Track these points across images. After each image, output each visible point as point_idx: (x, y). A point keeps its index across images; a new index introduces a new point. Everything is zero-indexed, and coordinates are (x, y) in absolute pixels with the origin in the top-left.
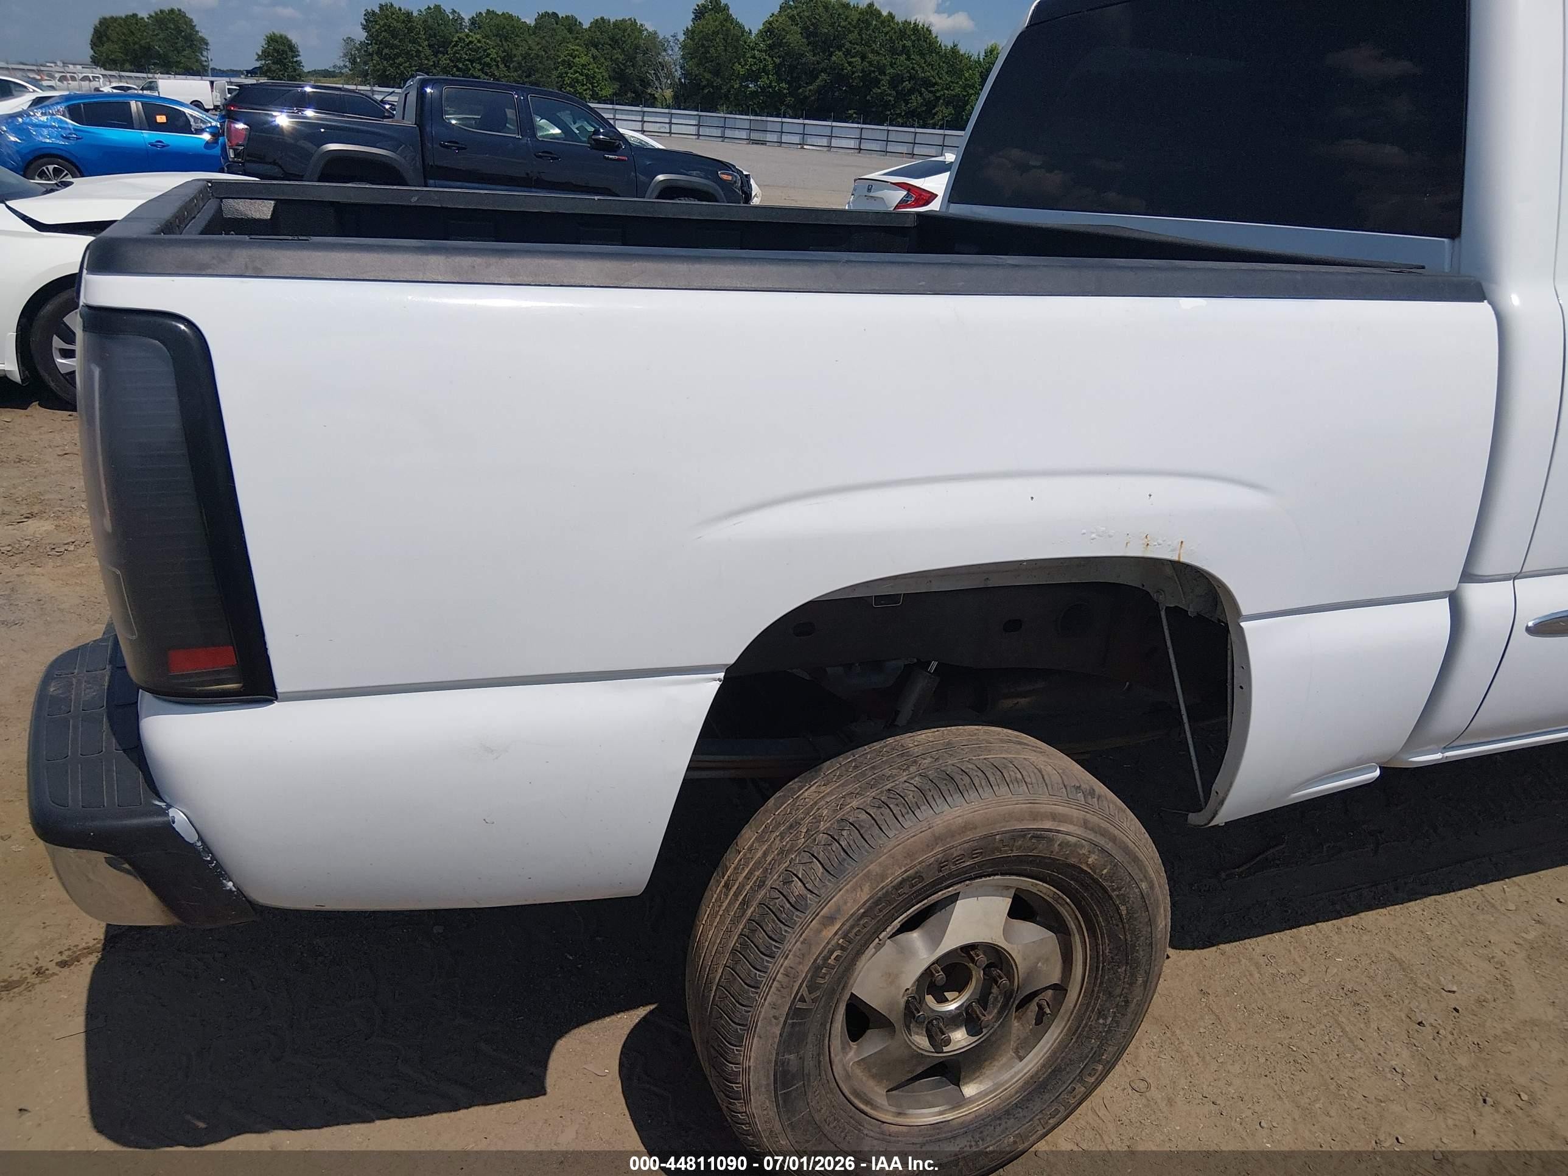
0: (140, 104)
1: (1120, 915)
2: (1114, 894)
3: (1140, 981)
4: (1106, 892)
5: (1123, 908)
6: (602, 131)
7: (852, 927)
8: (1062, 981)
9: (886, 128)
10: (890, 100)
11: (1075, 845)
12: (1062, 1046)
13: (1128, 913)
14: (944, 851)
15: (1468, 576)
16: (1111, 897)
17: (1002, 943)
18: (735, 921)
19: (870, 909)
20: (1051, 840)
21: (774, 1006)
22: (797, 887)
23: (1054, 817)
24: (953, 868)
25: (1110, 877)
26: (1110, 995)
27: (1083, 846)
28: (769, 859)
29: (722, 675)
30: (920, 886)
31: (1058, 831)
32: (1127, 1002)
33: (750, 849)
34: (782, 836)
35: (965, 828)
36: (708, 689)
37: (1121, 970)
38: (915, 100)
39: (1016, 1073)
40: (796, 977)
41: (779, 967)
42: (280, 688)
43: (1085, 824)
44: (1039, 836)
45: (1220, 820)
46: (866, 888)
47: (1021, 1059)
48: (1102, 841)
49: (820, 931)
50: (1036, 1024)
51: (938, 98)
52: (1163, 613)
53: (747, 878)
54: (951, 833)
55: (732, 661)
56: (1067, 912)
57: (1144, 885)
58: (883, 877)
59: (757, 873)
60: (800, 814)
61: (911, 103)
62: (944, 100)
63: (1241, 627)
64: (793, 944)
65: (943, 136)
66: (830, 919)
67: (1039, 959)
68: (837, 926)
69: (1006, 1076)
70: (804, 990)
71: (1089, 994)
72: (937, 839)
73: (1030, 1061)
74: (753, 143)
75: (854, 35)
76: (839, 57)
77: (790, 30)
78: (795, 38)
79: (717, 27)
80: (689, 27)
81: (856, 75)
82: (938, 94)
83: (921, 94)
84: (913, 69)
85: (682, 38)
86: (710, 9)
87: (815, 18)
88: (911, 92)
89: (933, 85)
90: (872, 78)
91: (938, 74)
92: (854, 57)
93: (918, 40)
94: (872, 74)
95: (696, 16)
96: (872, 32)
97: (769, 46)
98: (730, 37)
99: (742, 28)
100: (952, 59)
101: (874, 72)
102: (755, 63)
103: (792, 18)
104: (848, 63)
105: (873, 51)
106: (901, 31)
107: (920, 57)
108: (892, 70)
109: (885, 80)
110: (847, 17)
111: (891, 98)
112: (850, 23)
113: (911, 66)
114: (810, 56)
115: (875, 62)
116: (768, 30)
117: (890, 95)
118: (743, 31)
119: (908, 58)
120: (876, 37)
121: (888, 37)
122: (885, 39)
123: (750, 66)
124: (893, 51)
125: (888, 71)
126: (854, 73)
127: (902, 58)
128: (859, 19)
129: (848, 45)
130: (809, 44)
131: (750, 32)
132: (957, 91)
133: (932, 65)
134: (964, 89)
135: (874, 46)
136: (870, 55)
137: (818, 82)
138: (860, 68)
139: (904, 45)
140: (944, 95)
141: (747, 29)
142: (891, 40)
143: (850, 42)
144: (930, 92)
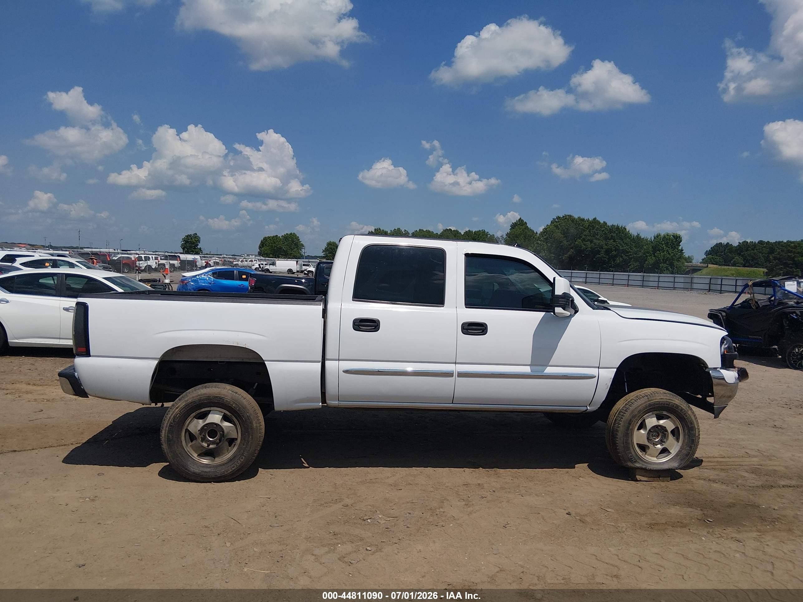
0: (237, 272)
4: (239, 414)
7: (182, 410)
8: (236, 437)
9: (599, 272)
10: (605, 260)
13: (245, 419)
14: (200, 398)
17: (220, 424)
19: (185, 407)
20: (223, 400)
23: (224, 395)
25: (239, 410)
26: (245, 440)
27: (231, 402)
35: (204, 394)
38: (618, 260)
42: (91, 354)
44: (221, 398)
50: (232, 447)
51: (631, 258)
54: (201, 395)
56: (234, 419)
58: (188, 401)
61: (617, 261)
62: (634, 259)
63: (265, 363)
65: (643, 276)
67: (230, 430)
70: (172, 421)
72: (199, 395)
75: (587, 232)
76: (579, 242)
77: (555, 231)
78: (558, 235)
79: (520, 232)
80: (509, 232)
81: (588, 249)
82: (630, 257)
83: (622, 257)
84: (617, 245)
85: (505, 236)
86: (519, 225)
87: (567, 226)
88: (616, 256)
89: (628, 252)
90: (596, 250)
91: (630, 248)
92: (587, 242)
93: (619, 233)
94: (596, 249)
95: (512, 228)
96: (595, 231)
97: (545, 239)
98: (527, 236)
99: (533, 231)
100: (638, 240)
101: (597, 248)
102: (538, 246)
103: (556, 226)
104: (584, 244)
105: (596, 239)
106: (610, 229)
107: (620, 241)
108: (606, 247)
109: (603, 251)
110: (583, 225)
111: (606, 259)
112: (584, 227)
113: (616, 244)
114: (565, 242)
115: (597, 244)
116: (545, 232)
117: (605, 258)
118: (534, 233)
119: (614, 241)
120: (597, 233)
121: (604, 232)
122: (602, 233)
123: (536, 247)
124: (606, 239)
125: (604, 247)
126: (587, 248)
127: (611, 241)
128: (589, 225)
129: (583, 237)
130: (564, 237)
131: (537, 233)
132: (641, 254)
133: (627, 244)
134: (644, 254)
135: (596, 236)
136: (595, 241)
137: (569, 253)
138: (590, 246)
139: (612, 236)
140: (634, 257)
141: (535, 232)
142: (605, 234)
143: (585, 235)
144: (627, 256)
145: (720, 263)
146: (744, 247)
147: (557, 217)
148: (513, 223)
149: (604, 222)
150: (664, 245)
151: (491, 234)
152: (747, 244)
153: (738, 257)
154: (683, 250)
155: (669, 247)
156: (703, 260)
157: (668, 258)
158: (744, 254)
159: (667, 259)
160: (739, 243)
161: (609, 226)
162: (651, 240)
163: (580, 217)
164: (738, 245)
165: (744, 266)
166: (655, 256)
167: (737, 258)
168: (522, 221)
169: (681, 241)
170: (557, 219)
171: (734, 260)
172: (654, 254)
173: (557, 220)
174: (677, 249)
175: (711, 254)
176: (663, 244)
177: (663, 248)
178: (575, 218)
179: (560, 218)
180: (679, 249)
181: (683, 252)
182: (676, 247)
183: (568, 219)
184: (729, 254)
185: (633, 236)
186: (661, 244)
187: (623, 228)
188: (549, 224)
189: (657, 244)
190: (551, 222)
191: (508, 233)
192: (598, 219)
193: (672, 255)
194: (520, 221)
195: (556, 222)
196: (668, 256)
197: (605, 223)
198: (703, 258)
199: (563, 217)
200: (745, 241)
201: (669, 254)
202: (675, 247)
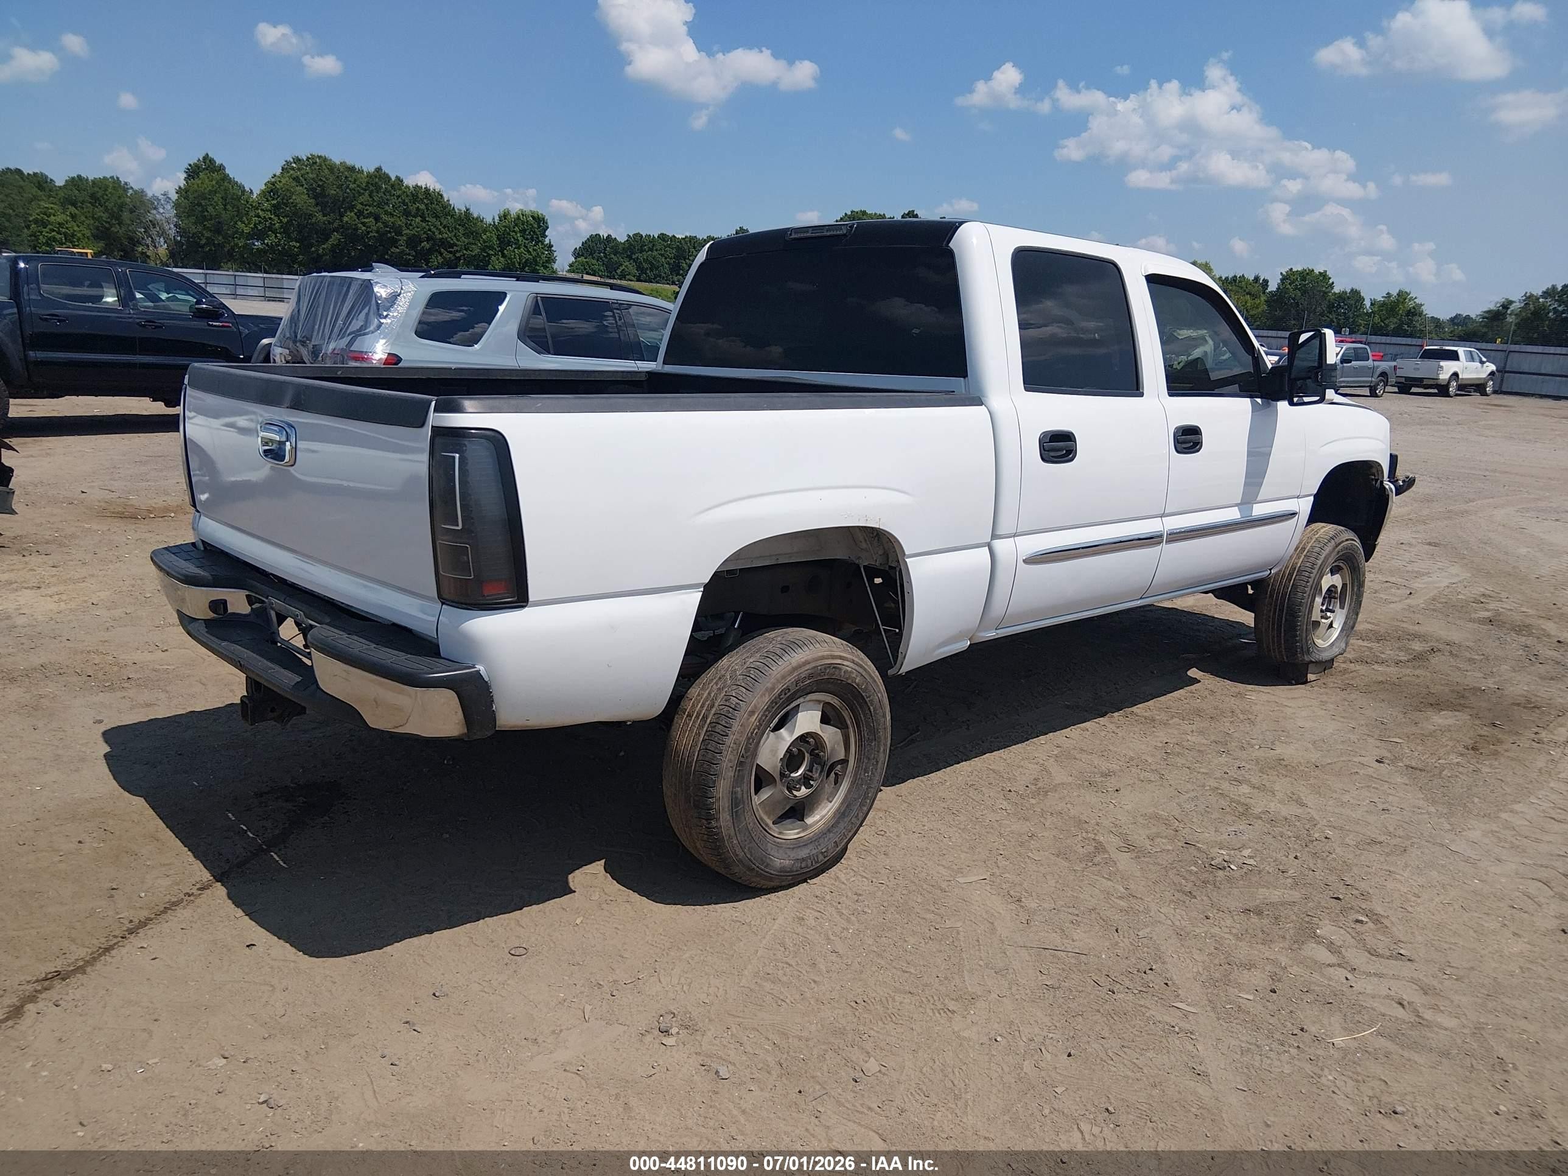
1: (871, 712)
2: (867, 700)
3: (882, 749)
4: (863, 699)
5: (871, 708)
6: (204, 300)
7: (762, 716)
8: (846, 756)
11: (851, 672)
12: (849, 791)
14: (798, 675)
15: (994, 536)
16: (866, 702)
17: (820, 733)
18: (701, 727)
19: (765, 712)
20: (840, 669)
21: (730, 761)
22: (734, 700)
23: (841, 658)
24: (802, 685)
28: (712, 695)
29: (702, 589)
30: (789, 694)
31: (843, 665)
32: (877, 762)
33: (698, 695)
34: (716, 684)
35: (806, 664)
36: (696, 596)
37: (873, 744)
39: (830, 810)
40: (740, 744)
41: (730, 740)
42: (531, 598)
43: (853, 662)
44: (835, 667)
45: (904, 670)
46: (767, 695)
47: (831, 802)
48: (861, 670)
49: (748, 719)
50: (835, 784)
51: (459, 259)
52: (862, 569)
53: (702, 707)
54: (799, 667)
55: (707, 581)
56: (847, 715)
57: (879, 695)
58: (773, 689)
59: (707, 703)
60: (723, 672)
61: (432, 262)
62: (465, 259)
63: (906, 562)
64: (736, 726)
66: (752, 713)
67: (835, 746)
68: (756, 716)
69: (824, 812)
70: (744, 752)
71: (859, 760)
72: (795, 669)
73: (835, 803)
74: (269, 300)
75: (365, 198)
76: (351, 217)
77: (295, 191)
78: (301, 198)
79: (213, 186)
80: (182, 186)
81: (371, 234)
82: (458, 255)
83: (441, 254)
84: (430, 230)
85: (174, 196)
86: (204, 169)
87: (321, 180)
88: (430, 251)
89: (452, 246)
90: (389, 238)
91: (455, 236)
92: (367, 218)
93: (431, 203)
94: (389, 235)
95: (189, 176)
96: (383, 195)
97: (274, 206)
98: (229, 197)
99: (241, 188)
100: (467, 221)
101: (390, 232)
102: (260, 222)
103: (296, 179)
104: (362, 223)
105: (386, 213)
106: (413, 195)
107: (434, 220)
108: (408, 231)
109: (402, 240)
110: (355, 180)
111: (410, 257)
112: (358, 186)
113: (427, 227)
114: (319, 216)
115: (390, 223)
116: (272, 191)
117: (409, 254)
118: (244, 191)
119: (424, 220)
120: (387, 200)
121: (400, 200)
122: (397, 202)
123: (255, 225)
124: (407, 213)
125: (405, 232)
126: (368, 233)
127: (417, 220)
128: (368, 183)
129: (359, 207)
130: (317, 205)
131: (251, 192)
132: (477, 251)
133: (448, 227)
134: (483, 250)
135: (386, 208)
136: (384, 217)
137: (332, 241)
138: (375, 228)
139: (418, 209)
140: (464, 255)
141: (247, 189)
142: (404, 203)
143: (362, 204)
144: (450, 252)
145: (600, 273)
146: (637, 244)
147: (293, 159)
148: (190, 165)
149: (398, 178)
150: (519, 235)
151: (136, 188)
152: (641, 239)
153: (627, 263)
154: (552, 246)
155: (527, 239)
156: (570, 266)
157: (527, 260)
158: (638, 258)
159: (525, 262)
160: (629, 236)
161: (407, 187)
162: (494, 222)
163: (345, 162)
164: (627, 241)
165: (639, 280)
166: (504, 256)
167: (628, 266)
168: (212, 161)
169: (548, 228)
170: (295, 163)
171: (621, 268)
172: (502, 251)
173: (294, 165)
174: (543, 244)
175: (582, 255)
176: (516, 233)
177: (518, 240)
178: (335, 164)
179: (300, 160)
180: (546, 243)
181: (553, 248)
182: (540, 239)
183: (318, 164)
184: (613, 256)
185: (457, 211)
186: (514, 231)
187: (436, 194)
188: (278, 174)
189: (505, 230)
190: (283, 169)
191: (180, 188)
192: (385, 169)
193: (534, 254)
194: (208, 161)
195: (293, 169)
196: (528, 256)
197: (399, 180)
198: (571, 262)
199: (308, 159)
200: (639, 233)
201: (529, 252)
202: (538, 238)
